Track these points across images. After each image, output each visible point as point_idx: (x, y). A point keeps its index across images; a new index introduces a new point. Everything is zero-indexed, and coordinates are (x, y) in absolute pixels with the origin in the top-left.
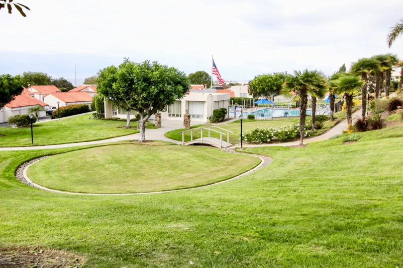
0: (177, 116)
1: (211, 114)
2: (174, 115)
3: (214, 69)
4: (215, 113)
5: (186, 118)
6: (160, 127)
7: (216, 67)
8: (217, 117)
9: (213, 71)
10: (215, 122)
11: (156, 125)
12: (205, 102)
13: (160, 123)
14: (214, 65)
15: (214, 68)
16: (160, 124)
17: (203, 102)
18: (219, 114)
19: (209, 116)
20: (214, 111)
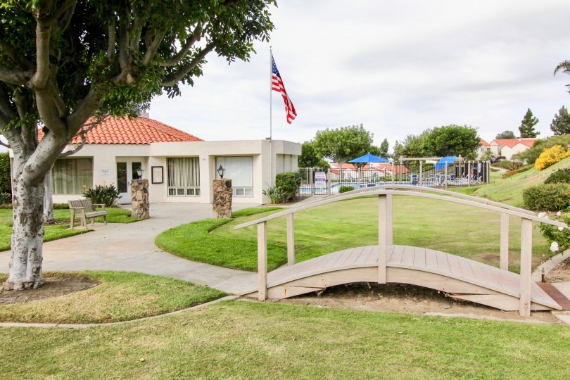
0: (190, 192)
1: (272, 183)
2: (181, 192)
3: (274, 78)
4: (281, 181)
5: (219, 189)
6: (147, 217)
7: (278, 75)
8: (285, 190)
9: (274, 83)
10: (280, 202)
11: (135, 213)
12: (257, 155)
13: (145, 206)
14: (275, 70)
15: (275, 75)
16: (146, 210)
17: (251, 157)
18: (290, 182)
19: (267, 189)
20: (278, 177)
